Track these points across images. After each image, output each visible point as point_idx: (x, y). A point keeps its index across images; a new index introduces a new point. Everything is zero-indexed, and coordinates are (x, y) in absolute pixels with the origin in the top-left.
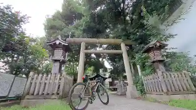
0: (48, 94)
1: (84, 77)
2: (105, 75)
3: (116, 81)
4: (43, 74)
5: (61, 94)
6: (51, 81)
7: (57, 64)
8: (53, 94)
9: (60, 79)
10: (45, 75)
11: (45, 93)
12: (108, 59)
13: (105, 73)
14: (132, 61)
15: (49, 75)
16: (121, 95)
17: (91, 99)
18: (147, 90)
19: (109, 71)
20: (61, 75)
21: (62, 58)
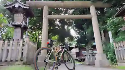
0: (11, 61)
1: (49, 41)
2: (71, 44)
3: (83, 52)
4: (4, 40)
5: (25, 60)
6: (13, 48)
7: (19, 30)
8: (17, 61)
9: (23, 45)
10: (6, 42)
11: (9, 59)
12: (75, 26)
13: (71, 42)
14: (103, 27)
15: (11, 42)
16: (89, 65)
17: (57, 64)
18: (118, 59)
19: (76, 40)
20: (24, 41)
21: (23, 24)
